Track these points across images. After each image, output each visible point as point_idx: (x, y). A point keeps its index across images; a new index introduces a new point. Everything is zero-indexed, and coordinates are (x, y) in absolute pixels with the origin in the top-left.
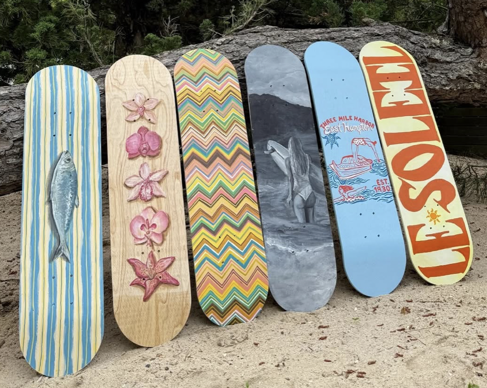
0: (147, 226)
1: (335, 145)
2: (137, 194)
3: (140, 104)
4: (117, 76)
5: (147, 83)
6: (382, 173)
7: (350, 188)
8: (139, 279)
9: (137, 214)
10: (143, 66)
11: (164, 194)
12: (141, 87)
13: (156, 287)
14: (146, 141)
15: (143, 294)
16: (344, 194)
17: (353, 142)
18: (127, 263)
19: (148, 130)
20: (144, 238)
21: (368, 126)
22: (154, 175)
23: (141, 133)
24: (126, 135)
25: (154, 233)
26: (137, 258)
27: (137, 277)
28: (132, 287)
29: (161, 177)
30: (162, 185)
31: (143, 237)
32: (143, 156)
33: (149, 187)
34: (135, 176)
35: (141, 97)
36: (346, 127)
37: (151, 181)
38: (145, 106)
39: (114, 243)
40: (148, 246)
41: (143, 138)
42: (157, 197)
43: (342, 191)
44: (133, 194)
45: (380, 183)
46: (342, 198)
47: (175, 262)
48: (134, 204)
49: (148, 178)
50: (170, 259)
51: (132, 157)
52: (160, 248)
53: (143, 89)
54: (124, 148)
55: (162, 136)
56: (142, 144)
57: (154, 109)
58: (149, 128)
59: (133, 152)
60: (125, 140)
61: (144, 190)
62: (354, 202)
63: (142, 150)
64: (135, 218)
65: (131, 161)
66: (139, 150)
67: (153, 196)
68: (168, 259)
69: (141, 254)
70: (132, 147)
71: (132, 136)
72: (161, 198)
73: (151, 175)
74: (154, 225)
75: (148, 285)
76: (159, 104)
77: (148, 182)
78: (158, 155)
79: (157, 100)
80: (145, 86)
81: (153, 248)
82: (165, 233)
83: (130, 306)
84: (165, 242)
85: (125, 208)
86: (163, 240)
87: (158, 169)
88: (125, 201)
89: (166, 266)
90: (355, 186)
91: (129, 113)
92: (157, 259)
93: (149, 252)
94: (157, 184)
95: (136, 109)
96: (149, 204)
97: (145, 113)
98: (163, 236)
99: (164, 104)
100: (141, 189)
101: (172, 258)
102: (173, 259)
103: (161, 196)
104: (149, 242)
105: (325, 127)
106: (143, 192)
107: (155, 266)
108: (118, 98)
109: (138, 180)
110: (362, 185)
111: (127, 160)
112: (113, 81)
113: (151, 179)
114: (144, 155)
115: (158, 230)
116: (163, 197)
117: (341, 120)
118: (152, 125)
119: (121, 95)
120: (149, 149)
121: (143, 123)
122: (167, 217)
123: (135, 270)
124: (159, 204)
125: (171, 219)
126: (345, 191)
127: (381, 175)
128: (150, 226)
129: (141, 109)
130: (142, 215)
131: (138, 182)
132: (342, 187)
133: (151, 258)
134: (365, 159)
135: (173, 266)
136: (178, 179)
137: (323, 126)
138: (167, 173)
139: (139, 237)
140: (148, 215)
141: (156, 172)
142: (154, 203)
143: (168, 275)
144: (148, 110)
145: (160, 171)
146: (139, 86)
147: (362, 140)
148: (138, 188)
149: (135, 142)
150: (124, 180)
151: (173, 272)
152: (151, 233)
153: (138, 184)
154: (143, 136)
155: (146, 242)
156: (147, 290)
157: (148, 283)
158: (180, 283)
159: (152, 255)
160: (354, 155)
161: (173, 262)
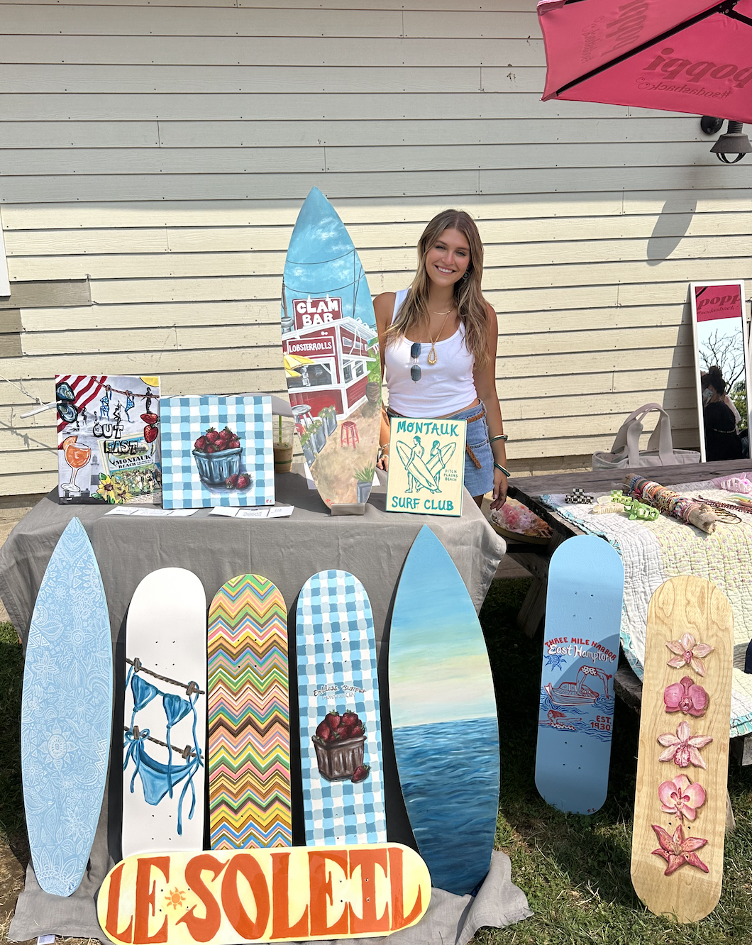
0: (679, 795)
1: (556, 668)
2: (671, 757)
3: (687, 648)
4: (663, 603)
5: (700, 621)
6: (606, 710)
7: (562, 716)
8: (663, 851)
9: (669, 779)
10: (698, 594)
11: (704, 764)
12: (692, 625)
13: (681, 865)
14: (690, 695)
15: (665, 868)
16: (553, 719)
17: (581, 669)
18: (651, 828)
19: (693, 683)
20: (673, 808)
21: (607, 656)
22: (694, 739)
23: (685, 684)
24: (665, 682)
25: (686, 806)
26: (662, 826)
27: (660, 847)
28: (654, 856)
29: (703, 745)
30: (702, 753)
31: (672, 806)
32: (683, 713)
33: (687, 752)
34: (671, 734)
35: (689, 638)
36: (577, 650)
37: (690, 746)
38: (693, 651)
39: (639, 802)
40: (677, 818)
41: (686, 691)
42: (695, 766)
43: (551, 715)
44: (666, 754)
45: (600, 719)
46: (550, 722)
47: (706, 846)
48: (666, 767)
49: (687, 741)
50: (702, 841)
51: (670, 710)
52: (692, 825)
53: (694, 628)
54: (661, 698)
55: (710, 694)
56: (684, 699)
57: (705, 657)
58: (695, 680)
59: (672, 706)
60: (664, 688)
61: (679, 754)
62: (561, 730)
63: (682, 705)
64: (666, 782)
65: (668, 715)
66: (680, 705)
67: (690, 764)
68: (699, 840)
69: (669, 824)
70: (671, 698)
71: (673, 685)
72: (700, 769)
73: (690, 738)
74: (687, 798)
75: (671, 861)
76: (712, 652)
77: (686, 746)
78: (702, 716)
79: (709, 646)
80: (697, 624)
81: (683, 822)
82: (699, 810)
83: (649, 874)
84: (698, 820)
85: (656, 768)
86: (696, 817)
87: (700, 733)
88: (657, 759)
89: (696, 847)
90: (568, 715)
91: (673, 656)
92: (686, 837)
93: (677, 825)
94: (697, 752)
95: (681, 653)
96: (684, 772)
97: (692, 661)
98: (696, 812)
99: (718, 654)
100: (677, 752)
101: (704, 840)
102: (705, 843)
103: (700, 767)
104: (678, 814)
105: (551, 646)
106: (679, 756)
107: (682, 843)
108: (661, 635)
109: (674, 740)
110: (577, 716)
111: (664, 713)
112: (658, 610)
113: (689, 743)
114: (685, 712)
115: (691, 804)
116: (703, 768)
117: (574, 642)
118: (699, 677)
119: (664, 630)
120: (692, 706)
121: (687, 672)
122: (704, 793)
123: (659, 839)
124: (697, 775)
125: (709, 797)
126: (554, 716)
127: (605, 712)
128: (682, 796)
129: (688, 654)
130: (674, 781)
131: (673, 742)
132: (553, 712)
133: (679, 832)
134: (590, 690)
135: (704, 850)
136: (724, 752)
137: (549, 644)
138: (711, 741)
139: (668, 805)
140: (681, 783)
141: (697, 737)
142: (690, 772)
143: (696, 857)
144: (697, 658)
145: (702, 736)
146: (690, 623)
147: (593, 670)
148: (673, 749)
149: (676, 694)
150: (658, 736)
151: (703, 856)
152: (682, 805)
153: (673, 745)
154: (686, 688)
155: (675, 813)
156: (670, 865)
157: (672, 858)
158: (710, 871)
159: (680, 830)
160: (578, 684)
161: (704, 845)
